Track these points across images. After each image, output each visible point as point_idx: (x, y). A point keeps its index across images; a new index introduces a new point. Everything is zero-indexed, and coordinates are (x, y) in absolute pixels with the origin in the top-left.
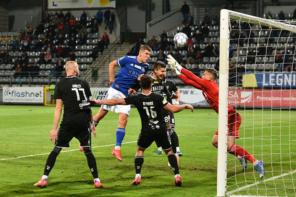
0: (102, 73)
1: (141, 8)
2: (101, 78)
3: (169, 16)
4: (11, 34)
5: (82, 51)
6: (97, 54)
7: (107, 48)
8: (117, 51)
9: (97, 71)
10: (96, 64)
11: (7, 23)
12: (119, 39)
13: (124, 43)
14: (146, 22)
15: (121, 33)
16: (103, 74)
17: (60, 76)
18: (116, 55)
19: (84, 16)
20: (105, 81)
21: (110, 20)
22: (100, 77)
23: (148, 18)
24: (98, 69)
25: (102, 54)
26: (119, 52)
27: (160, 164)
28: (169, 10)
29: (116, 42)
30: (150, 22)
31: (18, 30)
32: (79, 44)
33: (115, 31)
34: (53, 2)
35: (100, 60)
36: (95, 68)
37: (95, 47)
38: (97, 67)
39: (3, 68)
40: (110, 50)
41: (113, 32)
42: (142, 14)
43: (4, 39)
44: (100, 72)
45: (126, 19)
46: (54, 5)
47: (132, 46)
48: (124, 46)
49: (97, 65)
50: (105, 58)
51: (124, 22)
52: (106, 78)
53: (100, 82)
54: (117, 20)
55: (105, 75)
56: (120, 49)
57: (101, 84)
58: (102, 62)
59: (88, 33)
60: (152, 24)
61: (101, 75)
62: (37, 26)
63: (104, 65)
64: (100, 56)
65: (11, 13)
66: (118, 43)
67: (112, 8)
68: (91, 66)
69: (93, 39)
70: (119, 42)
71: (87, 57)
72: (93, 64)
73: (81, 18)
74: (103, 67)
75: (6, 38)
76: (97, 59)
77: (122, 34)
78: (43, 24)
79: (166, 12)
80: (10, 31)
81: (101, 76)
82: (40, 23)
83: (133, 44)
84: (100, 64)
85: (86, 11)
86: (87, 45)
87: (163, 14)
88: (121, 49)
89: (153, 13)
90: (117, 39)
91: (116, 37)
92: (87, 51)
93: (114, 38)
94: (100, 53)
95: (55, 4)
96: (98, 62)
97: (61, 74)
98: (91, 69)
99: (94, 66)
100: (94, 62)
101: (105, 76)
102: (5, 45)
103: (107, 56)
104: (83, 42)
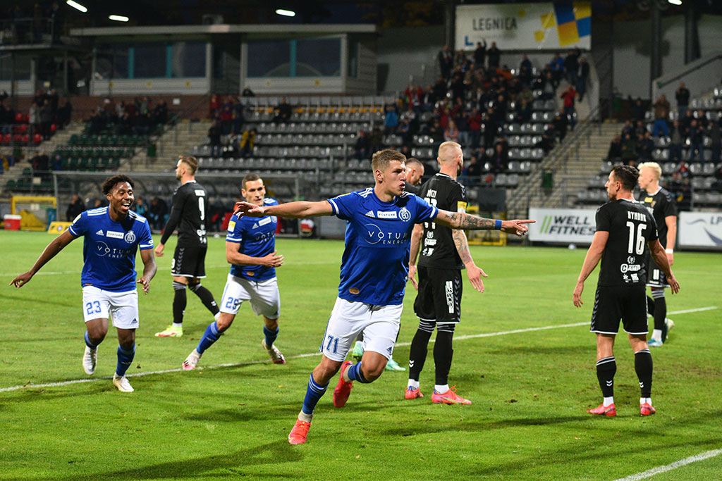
0: (561, 180)
1: (642, 51)
2: (559, 190)
3: (698, 68)
4: (381, 100)
5: (521, 135)
6: (554, 140)
7: (572, 130)
8: (592, 137)
9: (550, 176)
10: (549, 162)
11: (375, 78)
12: (597, 112)
13: (607, 121)
14: (653, 78)
15: (601, 100)
16: (563, 182)
17: (478, 186)
18: (589, 144)
19: (526, 65)
20: (568, 196)
21: (580, 73)
22: (557, 188)
23: (656, 71)
24: (554, 171)
25: (563, 141)
26: (597, 137)
27: (678, 363)
28: (697, 55)
29: (591, 118)
30: (660, 80)
31: (395, 92)
32: (515, 121)
33: (589, 97)
34: (466, 38)
35: (558, 153)
36: (548, 169)
37: (549, 129)
38: (552, 167)
39: (364, 168)
40: (579, 135)
41: (585, 99)
42: (645, 63)
43: (368, 111)
44: (557, 178)
45: (611, 71)
46: (467, 44)
47: (621, 127)
48: (606, 126)
49: (552, 164)
50: (568, 150)
51: (607, 79)
52: (569, 190)
53: (557, 198)
54: (593, 74)
55: (569, 185)
56: (598, 133)
57: (558, 201)
58: (561, 158)
59: (535, 100)
60: (664, 81)
61: (560, 183)
62: (433, 85)
63: (565, 164)
64: (558, 145)
65: (381, 60)
66: (594, 121)
67: (584, 51)
68: (540, 165)
69: (544, 112)
70: (597, 118)
71: (533, 147)
72: (543, 162)
73: (521, 70)
74: (563, 167)
75: (371, 109)
76: (552, 152)
77: (603, 102)
78: (446, 81)
79: (693, 59)
80: (379, 95)
81: (559, 186)
82: (439, 79)
83: (624, 122)
84: (557, 163)
85: (531, 57)
86: (533, 123)
87: (686, 62)
88: (600, 131)
89: (667, 62)
90: (592, 113)
91: (590, 108)
92: (533, 135)
93: (585, 109)
94: (558, 140)
95: (470, 41)
96: (553, 158)
97: (479, 180)
98: (540, 172)
99: (546, 167)
100: (546, 158)
101: (567, 187)
102: (368, 122)
103: (572, 146)
104: (523, 117)
